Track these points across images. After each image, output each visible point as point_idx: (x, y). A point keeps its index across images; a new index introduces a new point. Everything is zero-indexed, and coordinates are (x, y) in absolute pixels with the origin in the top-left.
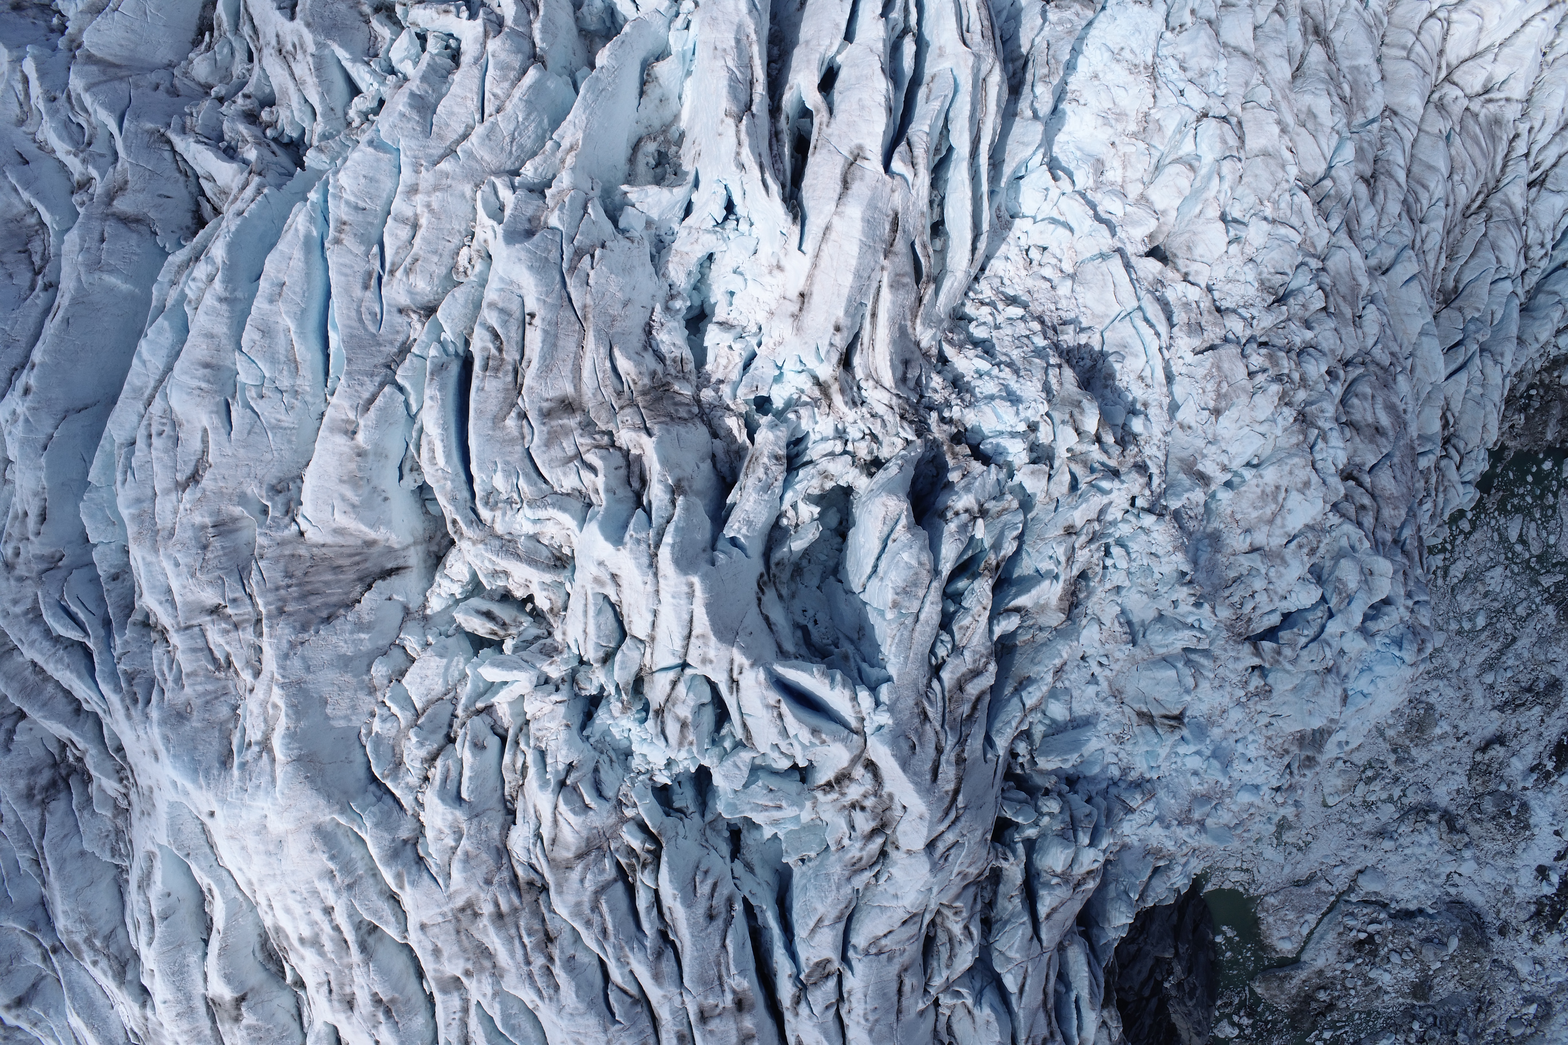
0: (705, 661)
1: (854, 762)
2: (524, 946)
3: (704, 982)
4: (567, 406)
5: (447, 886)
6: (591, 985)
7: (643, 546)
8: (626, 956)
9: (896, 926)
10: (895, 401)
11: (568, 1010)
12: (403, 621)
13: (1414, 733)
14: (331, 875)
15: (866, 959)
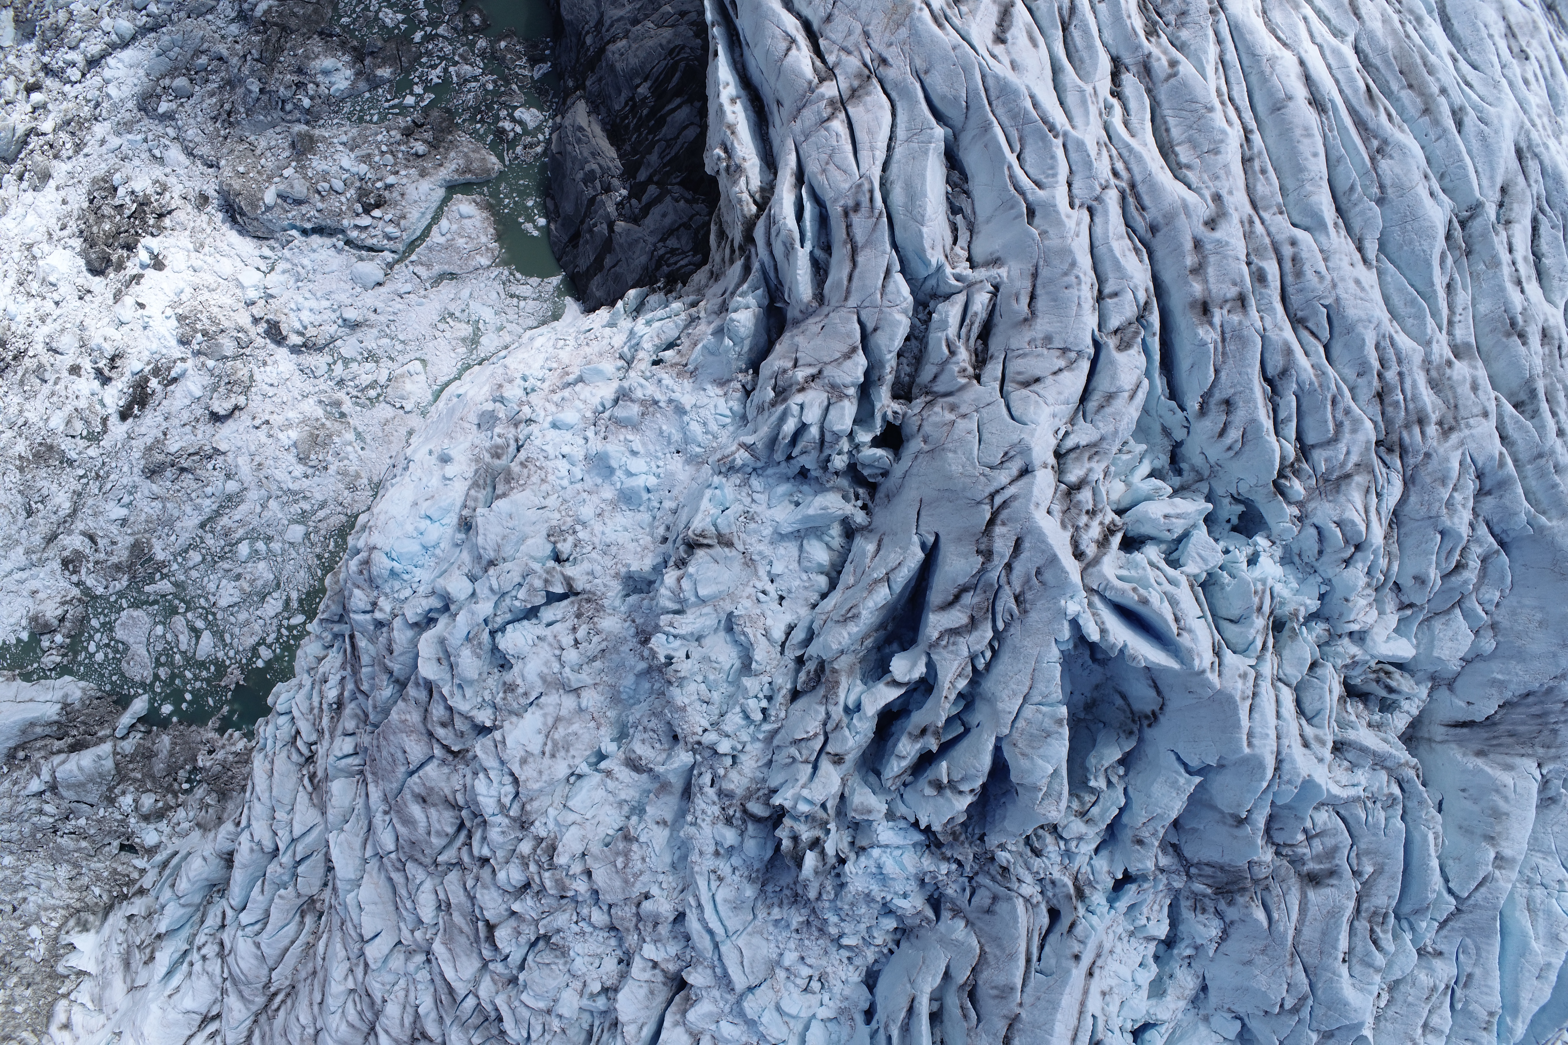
0: (1244, 676)
1: (1096, 561)
2: (1402, 391)
3: (1242, 340)
4: (1313, 880)
5: (1463, 454)
6: (1346, 345)
7: (1285, 778)
8: (1317, 376)
9: (1050, 380)
10: (1015, 886)
11: (1372, 326)
12: (1455, 679)
13: (322, 433)
14: (1557, 469)
15: (1081, 347)
